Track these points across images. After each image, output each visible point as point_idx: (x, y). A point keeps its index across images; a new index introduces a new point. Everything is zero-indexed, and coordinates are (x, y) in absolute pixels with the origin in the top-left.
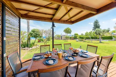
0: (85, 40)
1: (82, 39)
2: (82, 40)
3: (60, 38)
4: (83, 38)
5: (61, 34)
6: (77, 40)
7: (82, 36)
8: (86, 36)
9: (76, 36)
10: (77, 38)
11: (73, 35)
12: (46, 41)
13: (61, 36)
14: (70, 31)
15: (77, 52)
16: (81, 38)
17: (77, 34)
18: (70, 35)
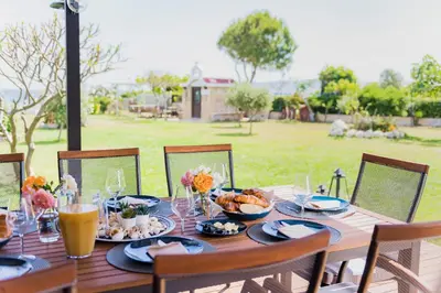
0: (416, 124)
1: (378, 120)
2: (384, 128)
3: (185, 106)
4: (386, 108)
5: (195, 69)
6: (340, 123)
7: (383, 96)
8: (419, 88)
9: (334, 87)
10: (341, 103)
11: (310, 83)
12: (29, 132)
13: (195, 90)
14: (276, 41)
15: (246, 209)
16: (371, 110)
17: (348, 77)
18: (283, 84)
